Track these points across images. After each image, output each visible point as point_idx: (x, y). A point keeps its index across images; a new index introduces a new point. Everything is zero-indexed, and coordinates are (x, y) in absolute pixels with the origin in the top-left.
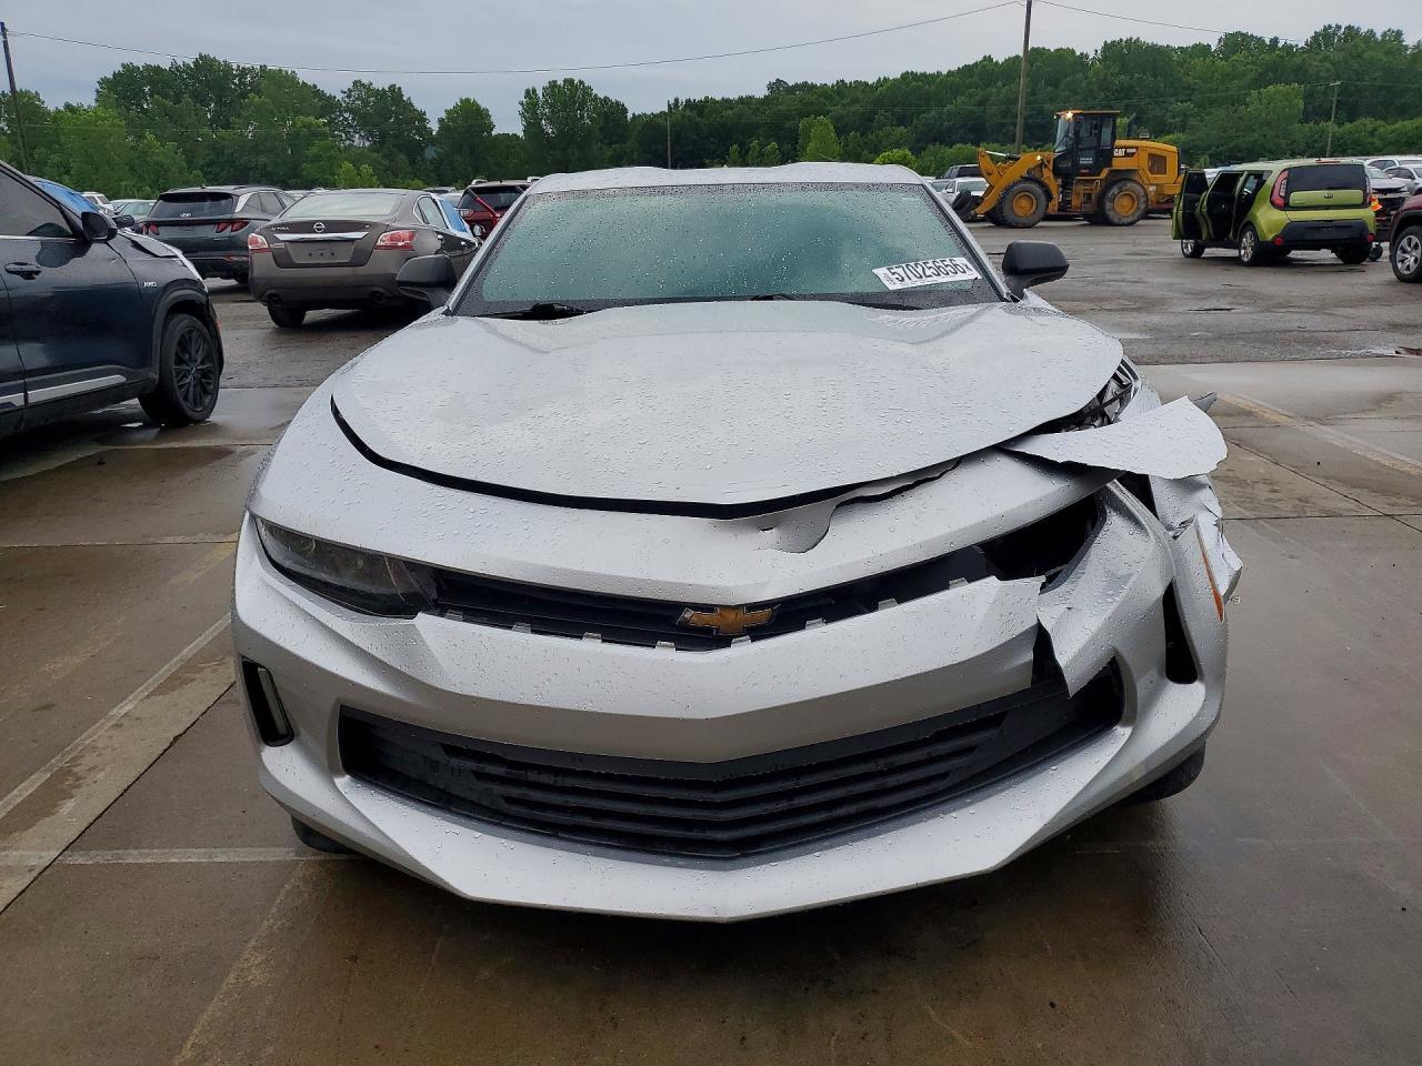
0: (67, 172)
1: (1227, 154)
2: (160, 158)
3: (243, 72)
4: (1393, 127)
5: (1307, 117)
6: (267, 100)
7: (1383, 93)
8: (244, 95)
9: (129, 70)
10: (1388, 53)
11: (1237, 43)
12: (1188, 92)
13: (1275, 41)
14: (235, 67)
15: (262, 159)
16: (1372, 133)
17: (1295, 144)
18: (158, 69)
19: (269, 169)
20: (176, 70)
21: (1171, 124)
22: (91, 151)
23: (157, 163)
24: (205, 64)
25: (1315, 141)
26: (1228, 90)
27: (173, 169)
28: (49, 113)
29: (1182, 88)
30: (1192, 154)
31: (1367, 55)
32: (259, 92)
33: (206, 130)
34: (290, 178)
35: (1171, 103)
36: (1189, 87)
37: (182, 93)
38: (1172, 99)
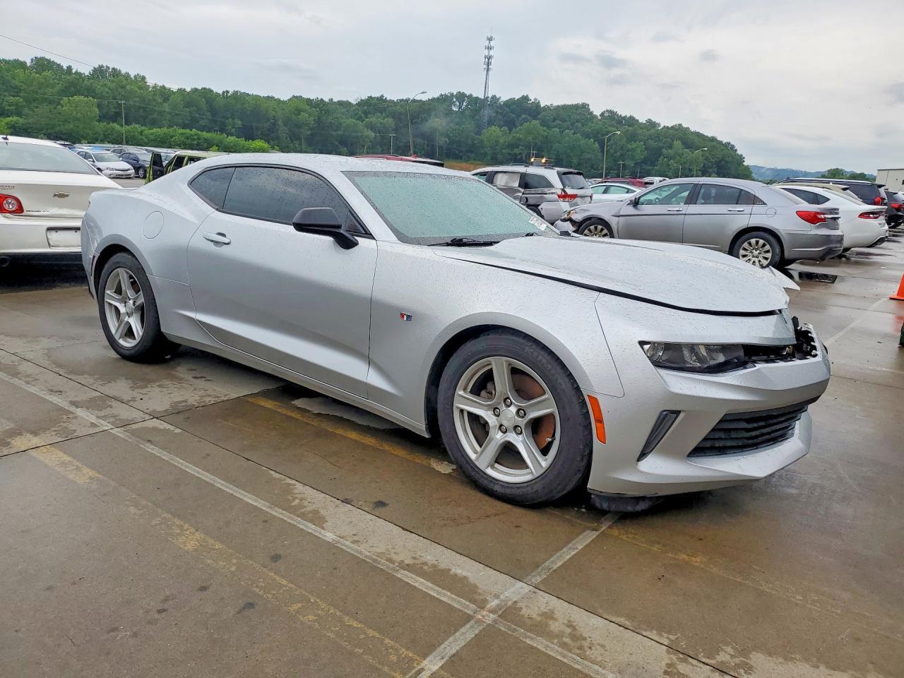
1: (55, 135)
4: (151, 131)
5: (102, 118)
7: (141, 110)
10: (140, 88)
11: (43, 65)
12: (17, 91)
13: (69, 68)
16: (141, 133)
17: (97, 135)
21: (8, 110)
25: (109, 134)
26: (45, 94)
29: (11, 87)
30: (30, 132)
31: (128, 87)
35: (5, 96)
36: (16, 87)
38: (6, 94)
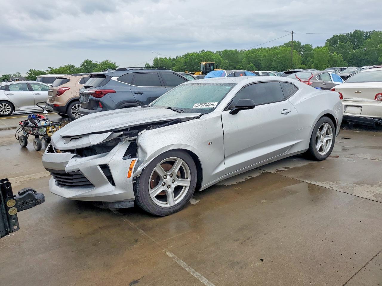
0: (313, 63)
2: (336, 58)
3: (367, 33)
6: (373, 40)
8: (365, 39)
9: (335, 36)
14: (365, 32)
15: (367, 57)
18: (343, 35)
19: (368, 59)
20: (348, 35)
22: (319, 58)
23: (335, 60)
24: (356, 32)
27: (339, 61)
28: (313, 49)
32: (370, 38)
33: (352, 50)
34: (375, 62)
37: (348, 40)
